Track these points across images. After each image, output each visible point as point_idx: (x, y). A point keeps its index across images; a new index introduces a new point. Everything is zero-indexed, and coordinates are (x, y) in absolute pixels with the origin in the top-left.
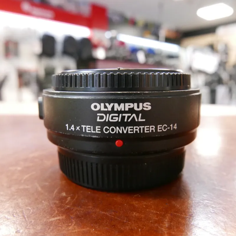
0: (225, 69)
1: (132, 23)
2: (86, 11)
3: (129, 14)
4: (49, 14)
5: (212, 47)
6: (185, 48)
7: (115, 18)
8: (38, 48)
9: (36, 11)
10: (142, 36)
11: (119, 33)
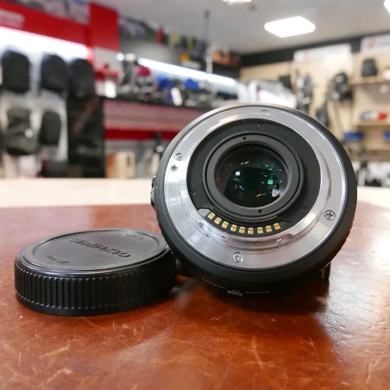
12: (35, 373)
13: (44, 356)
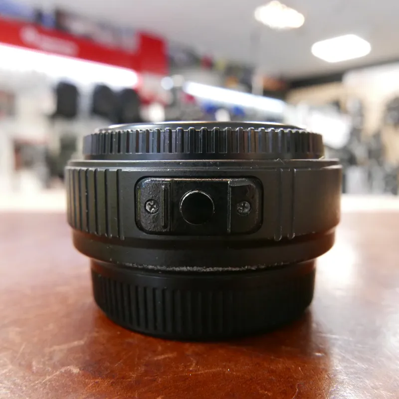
0: (359, 140)
1: (207, 64)
2: (130, 44)
3: (202, 50)
4: (69, 47)
5: (338, 105)
6: (295, 105)
7: (179, 56)
8: (48, 104)
9: (47, 42)
10: (224, 85)
11: (186, 80)
12: (34, 368)
13: (52, 349)
